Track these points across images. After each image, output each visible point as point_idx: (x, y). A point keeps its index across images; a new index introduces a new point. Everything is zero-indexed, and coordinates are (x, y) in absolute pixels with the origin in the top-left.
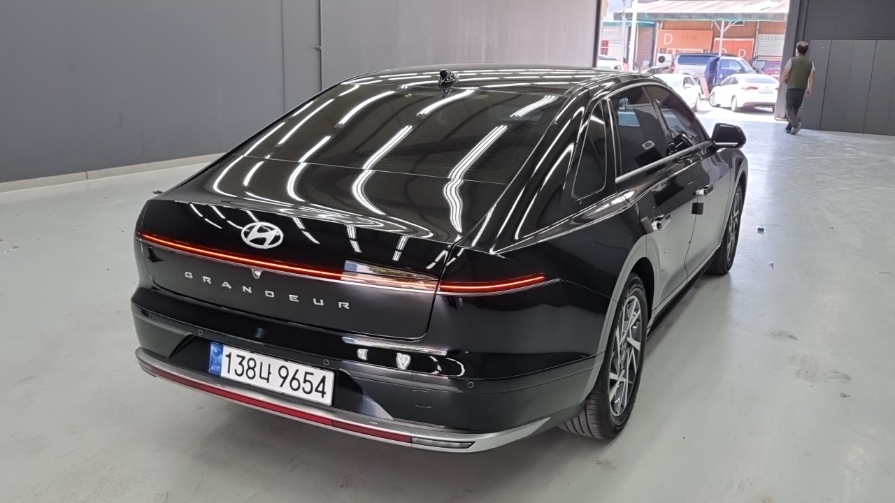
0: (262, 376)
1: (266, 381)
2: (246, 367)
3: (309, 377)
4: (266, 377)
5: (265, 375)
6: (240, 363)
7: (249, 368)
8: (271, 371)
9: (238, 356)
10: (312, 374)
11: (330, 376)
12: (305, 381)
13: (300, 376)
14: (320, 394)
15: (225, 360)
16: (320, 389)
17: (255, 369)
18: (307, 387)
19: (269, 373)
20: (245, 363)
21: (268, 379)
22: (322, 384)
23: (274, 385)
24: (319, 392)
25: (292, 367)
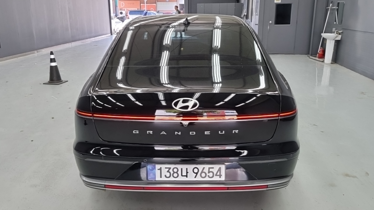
0: (183, 175)
1: (186, 177)
2: (172, 173)
3: (211, 170)
4: (186, 175)
5: (184, 173)
6: (168, 171)
7: (174, 172)
8: (188, 171)
9: (166, 168)
10: (213, 168)
11: (223, 167)
12: (209, 172)
13: (206, 170)
14: (219, 177)
15: (158, 172)
16: (218, 174)
17: (178, 172)
18: (211, 175)
19: (187, 173)
20: (171, 171)
21: (187, 176)
22: (219, 172)
23: (191, 177)
24: (218, 175)
25: (200, 167)
